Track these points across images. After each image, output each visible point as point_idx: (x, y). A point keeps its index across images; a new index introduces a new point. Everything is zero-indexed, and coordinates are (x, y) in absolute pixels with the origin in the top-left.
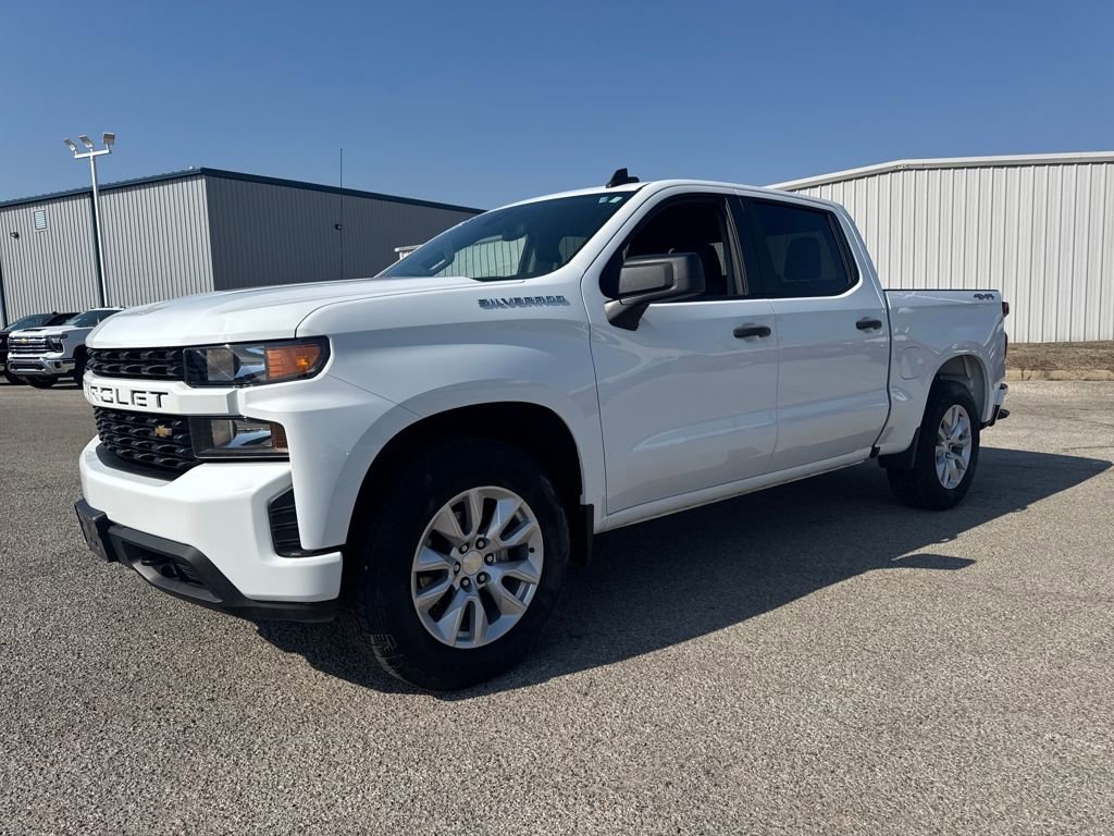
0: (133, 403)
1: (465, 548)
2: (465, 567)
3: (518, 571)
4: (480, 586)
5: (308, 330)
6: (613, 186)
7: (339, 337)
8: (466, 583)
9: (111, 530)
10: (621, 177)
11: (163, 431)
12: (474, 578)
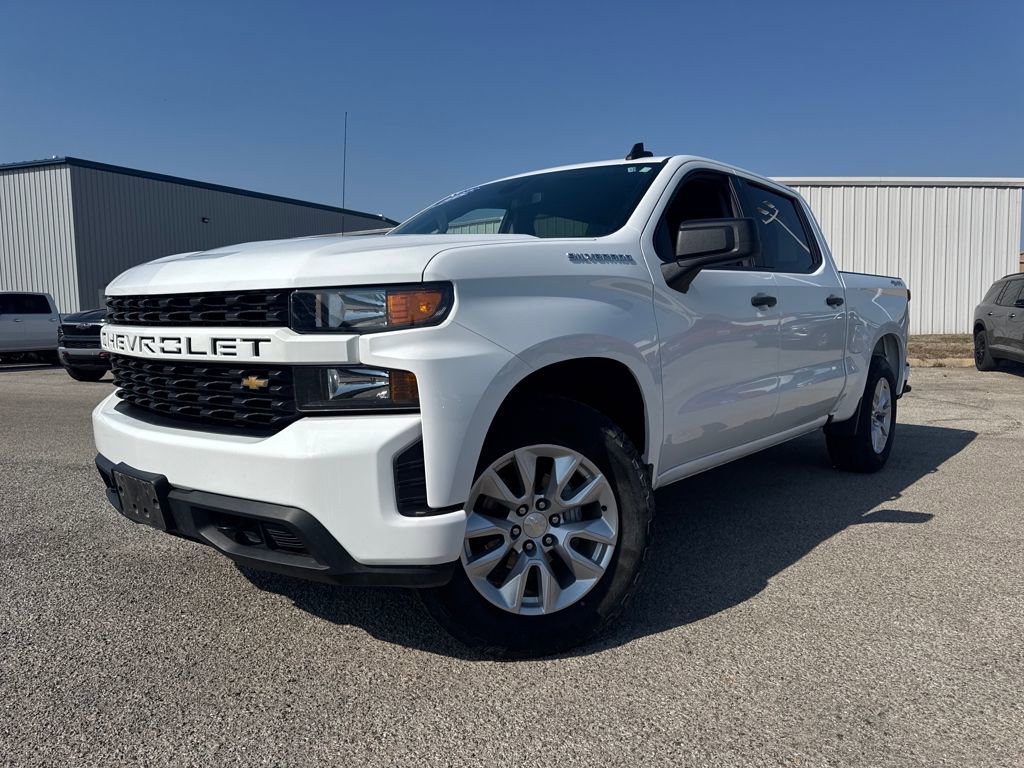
0: (215, 352)
1: (523, 510)
2: (526, 529)
3: (589, 531)
4: (547, 549)
5: (435, 275)
6: (633, 159)
7: (462, 283)
8: (529, 545)
9: (172, 495)
10: (638, 151)
11: (254, 382)
12: (538, 541)
